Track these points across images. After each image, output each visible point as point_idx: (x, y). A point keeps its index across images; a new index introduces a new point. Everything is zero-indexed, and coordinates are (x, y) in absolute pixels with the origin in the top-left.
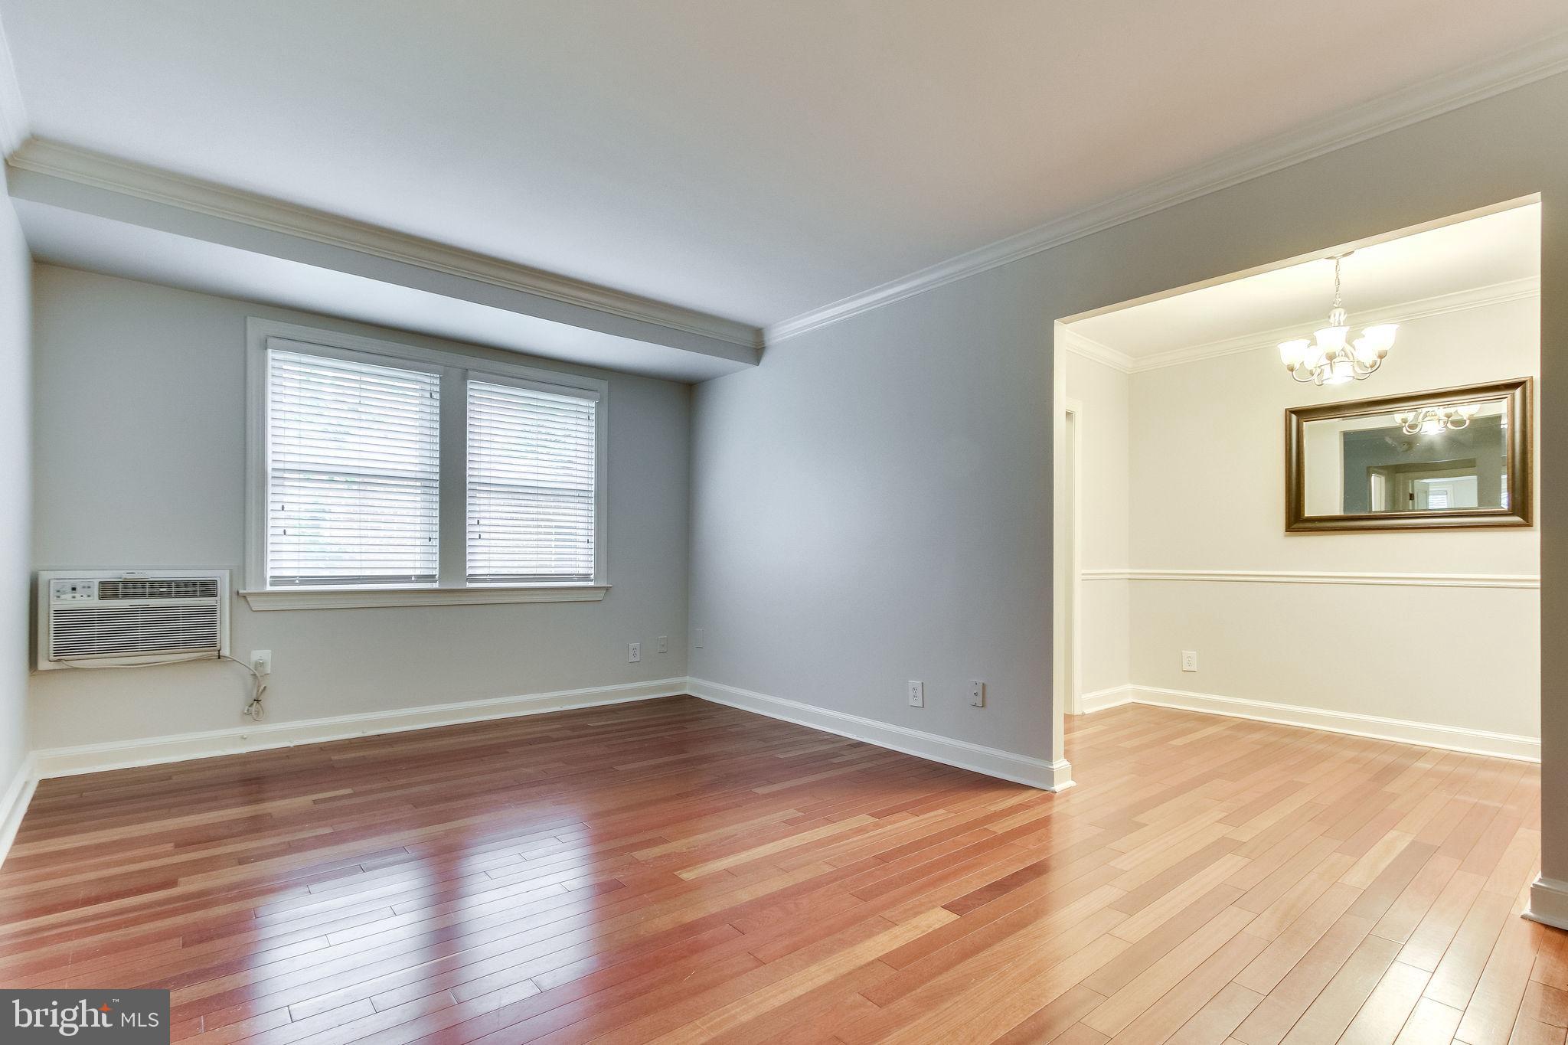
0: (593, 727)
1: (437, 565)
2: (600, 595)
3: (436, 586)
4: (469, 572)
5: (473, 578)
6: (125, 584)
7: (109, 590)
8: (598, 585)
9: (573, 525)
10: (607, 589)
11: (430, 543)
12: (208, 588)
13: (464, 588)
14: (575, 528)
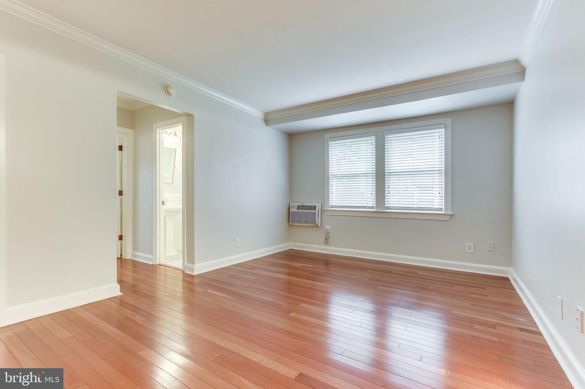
0: (419, 275)
1: (375, 203)
2: (448, 218)
3: (374, 210)
4: (386, 205)
5: (388, 208)
6: (302, 206)
7: (299, 208)
8: (447, 213)
9: (432, 186)
10: (452, 215)
11: (372, 195)
12: (315, 208)
13: (384, 211)
14: (433, 187)
